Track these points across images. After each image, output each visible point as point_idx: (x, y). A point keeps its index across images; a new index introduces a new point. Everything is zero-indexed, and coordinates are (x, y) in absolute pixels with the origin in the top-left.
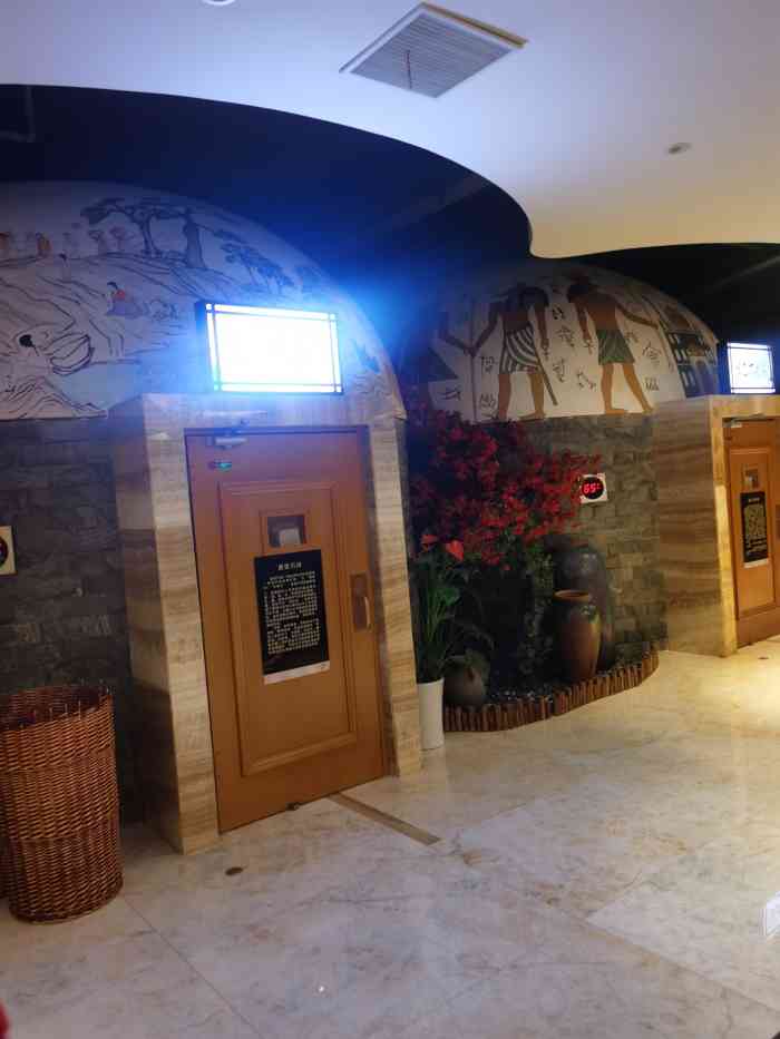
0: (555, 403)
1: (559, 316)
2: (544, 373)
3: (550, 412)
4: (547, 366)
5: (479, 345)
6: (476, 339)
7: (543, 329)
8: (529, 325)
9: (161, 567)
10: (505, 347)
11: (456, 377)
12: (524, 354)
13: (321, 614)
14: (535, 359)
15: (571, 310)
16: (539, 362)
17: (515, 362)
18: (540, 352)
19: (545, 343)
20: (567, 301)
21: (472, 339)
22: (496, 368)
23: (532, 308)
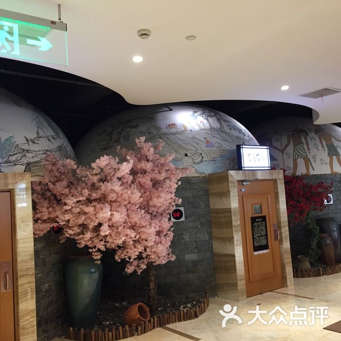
0: (314, 170)
1: (313, 140)
2: (309, 159)
3: (312, 172)
4: (310, 157)
5: (285, 149)
6: (283, 147)
7: (308, 145)
8: (303, 143)
9: (233, 218)
10: (294, 150)
11: (277, 160)
12: (301, 152)
13: (266, 235)
14: (306, 154)
15: (316, 137)
16: (307, 156)
17: (298, 155)
18: (307, 152)
19: (309, 149)
20: (314, 134)
21: (282, 147)
22: (292, 157)
23: (302, 137)
